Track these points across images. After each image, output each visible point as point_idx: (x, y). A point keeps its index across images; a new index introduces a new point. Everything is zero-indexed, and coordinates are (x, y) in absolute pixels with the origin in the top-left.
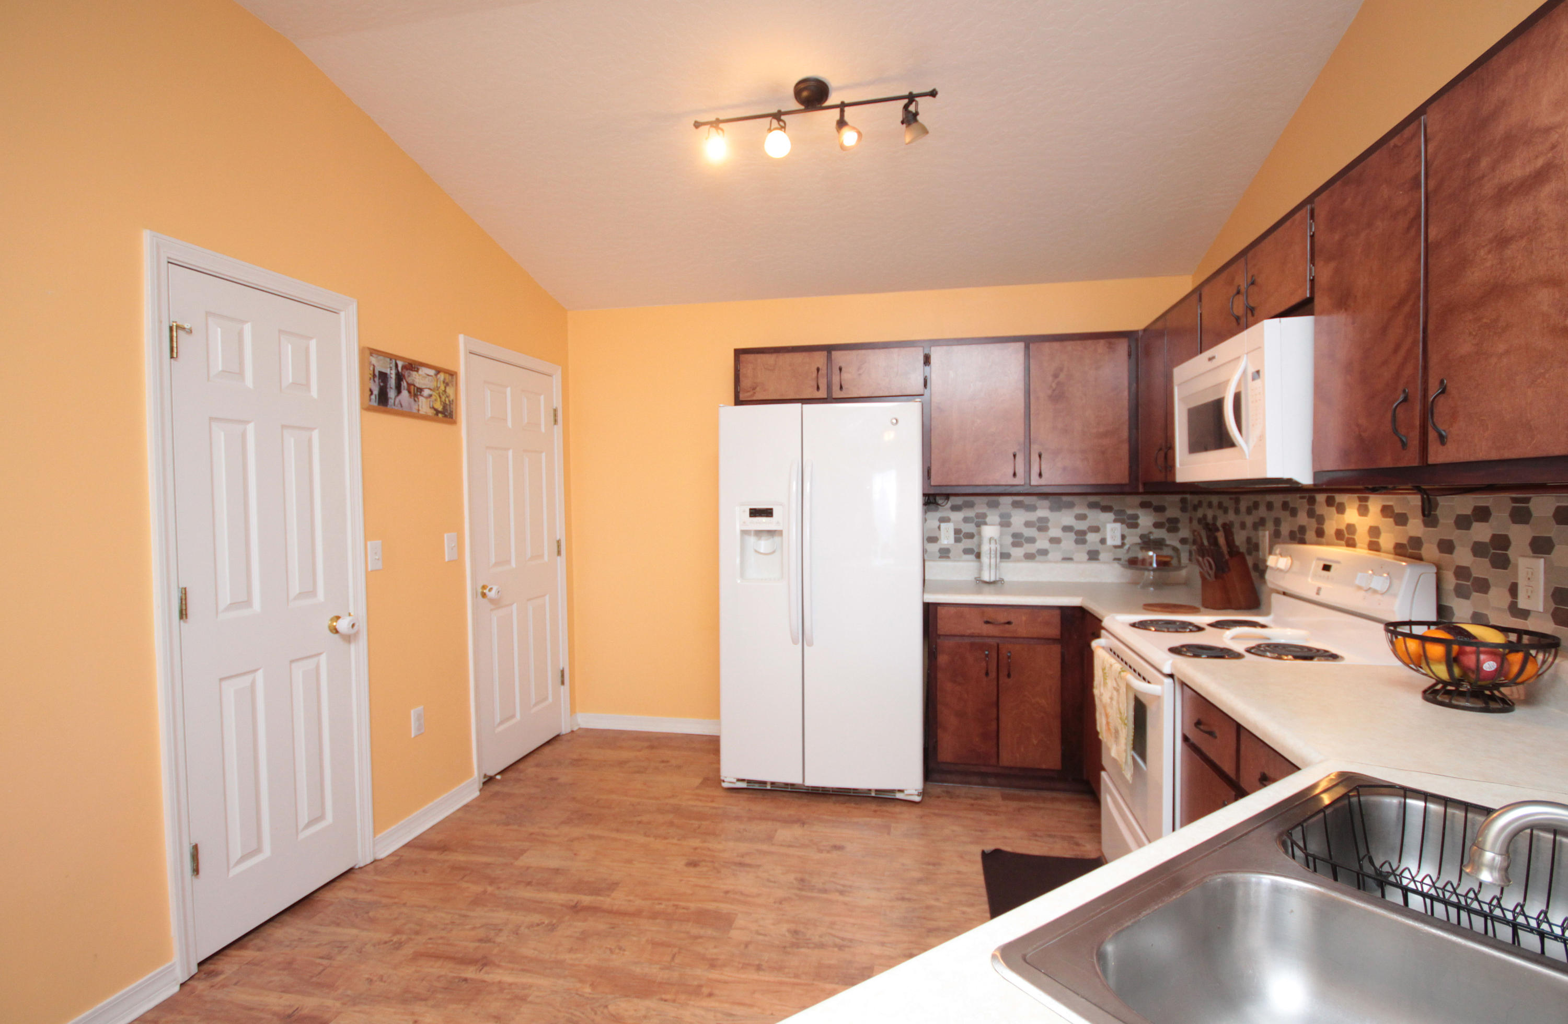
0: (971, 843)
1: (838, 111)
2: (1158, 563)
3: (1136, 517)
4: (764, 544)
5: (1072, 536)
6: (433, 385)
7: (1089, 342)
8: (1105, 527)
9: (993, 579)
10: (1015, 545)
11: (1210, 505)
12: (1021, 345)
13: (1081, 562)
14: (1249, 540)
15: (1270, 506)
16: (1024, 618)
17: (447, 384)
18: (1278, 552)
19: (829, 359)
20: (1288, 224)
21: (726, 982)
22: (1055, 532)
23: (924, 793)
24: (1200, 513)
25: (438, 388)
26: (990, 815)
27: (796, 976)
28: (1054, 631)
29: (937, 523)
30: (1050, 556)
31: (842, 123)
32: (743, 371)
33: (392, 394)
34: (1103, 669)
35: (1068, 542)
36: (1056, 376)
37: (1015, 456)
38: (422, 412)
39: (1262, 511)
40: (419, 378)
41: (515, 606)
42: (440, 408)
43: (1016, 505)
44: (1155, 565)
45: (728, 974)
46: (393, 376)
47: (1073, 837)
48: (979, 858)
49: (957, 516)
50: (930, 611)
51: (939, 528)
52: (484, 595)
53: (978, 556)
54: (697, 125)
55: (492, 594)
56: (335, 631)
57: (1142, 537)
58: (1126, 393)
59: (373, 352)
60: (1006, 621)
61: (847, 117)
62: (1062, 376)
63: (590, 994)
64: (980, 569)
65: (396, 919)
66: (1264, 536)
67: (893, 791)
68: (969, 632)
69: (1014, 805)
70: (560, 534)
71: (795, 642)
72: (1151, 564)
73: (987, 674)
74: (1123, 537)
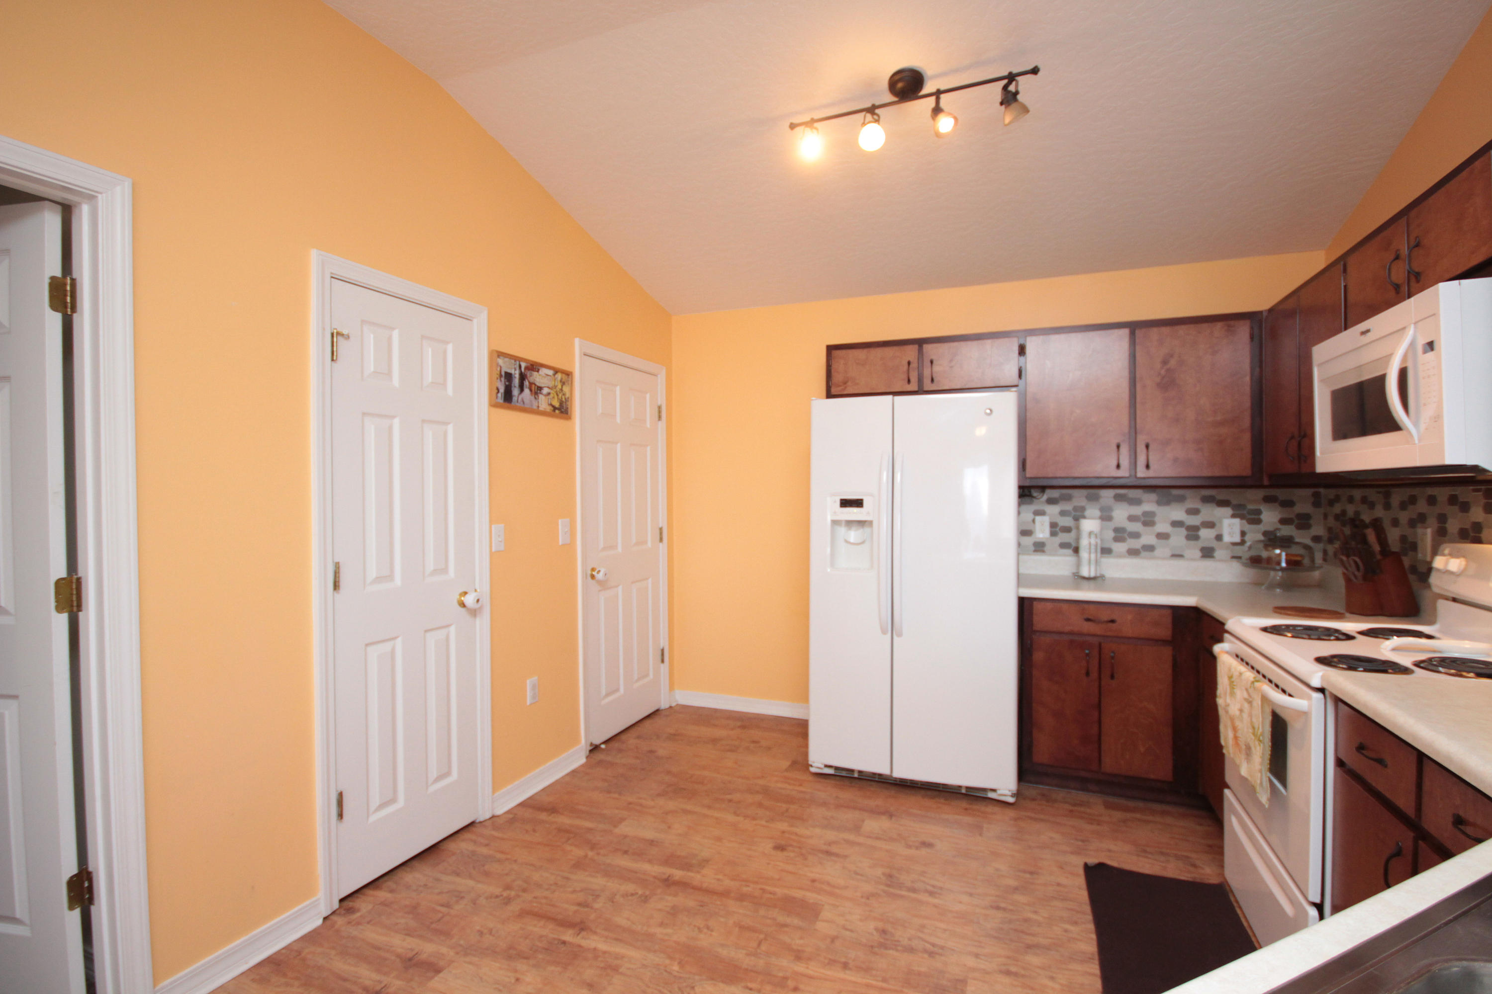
0: (1072, 853)
1: (933, 98)
2: (1288, 562)
3: (1259, 512)
4: (854, 535)
5: (1183, 532)
6: (551, 384)
7: (1205, 325)
8: (1221, 522)
9: (1092, 575)
10: (1117, 539)
11: (1351, 500)
12: (1125, 332)
13: (1193, 560)
14: (1403, 539)
15: (1432, 501)
16: (1130, 617)
17: (563, 383)
18: (1446, 552)
19: (920, 351)
20: (1464, 174)
21: (811, 977)
22: (1162, 527)
23: (1018, 794)
24: (1337, 508)
25: (556, 387)
26: (1092, 824)
27: (884, 980)
28: (1165, 632)
29: (1030, 516)
30: (1157, 552)
31: (937, 110)
32: (834, 366)
33: (516, 392)
34: (1230, 677)
35: (1178, 538)
36: (1165, 362)
37: (1118, 447)
38: (541, 409)
39: (1421, 506)
40: (540, 378)
41: (620, 588)
42: (557, 405)
43: (1118, 498)
44: (1284, 564)
45: (813, 969)
46: (517, 376)
47: (1187, 857)
48: (1081, 871)
49: (1053, 510)
50: (1025, 606)
51: (1034, 521)
52: (593, 577)
53: (1076, 550)
54: (793, 126)
55: (600, 576)
56: (463, 605)
57: (1265, 534)
58: (1248, 379)
59: (501, 354)
60: (1110, 619)
61: (942, 104)
62: (1173, 363)
63: (678, 972)
64: (1079, 565)
65: (507, 874)
66: (1425, 534)
67: (984, 790)
68: (1067, 629)
69: (1118, 815)
70: (662, 522)
71: (884, 632)
72: (1279, 563)
73: (1087, 674)
74: (1243, 534)
